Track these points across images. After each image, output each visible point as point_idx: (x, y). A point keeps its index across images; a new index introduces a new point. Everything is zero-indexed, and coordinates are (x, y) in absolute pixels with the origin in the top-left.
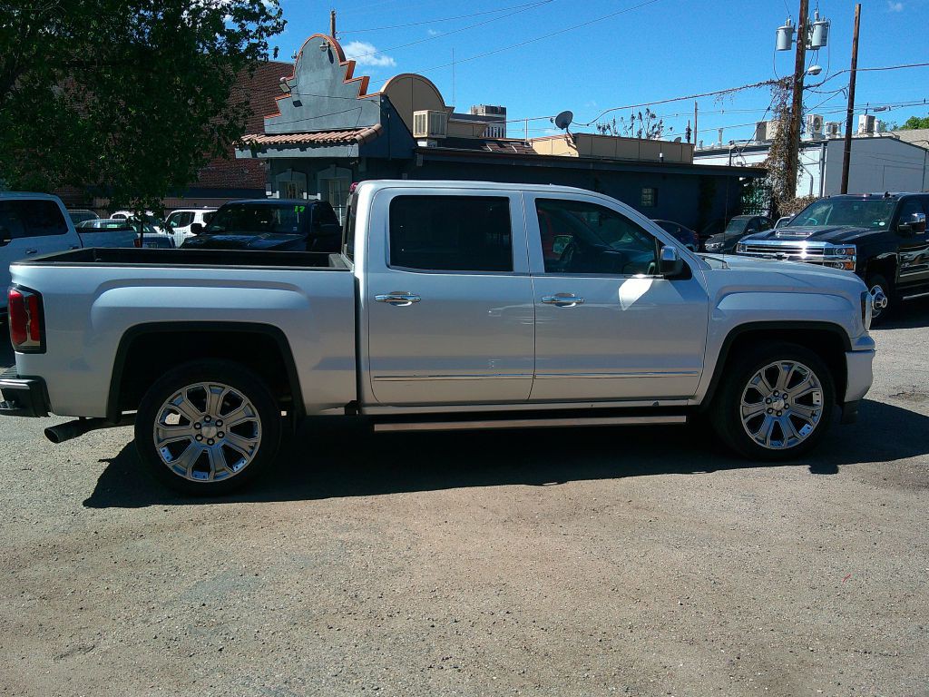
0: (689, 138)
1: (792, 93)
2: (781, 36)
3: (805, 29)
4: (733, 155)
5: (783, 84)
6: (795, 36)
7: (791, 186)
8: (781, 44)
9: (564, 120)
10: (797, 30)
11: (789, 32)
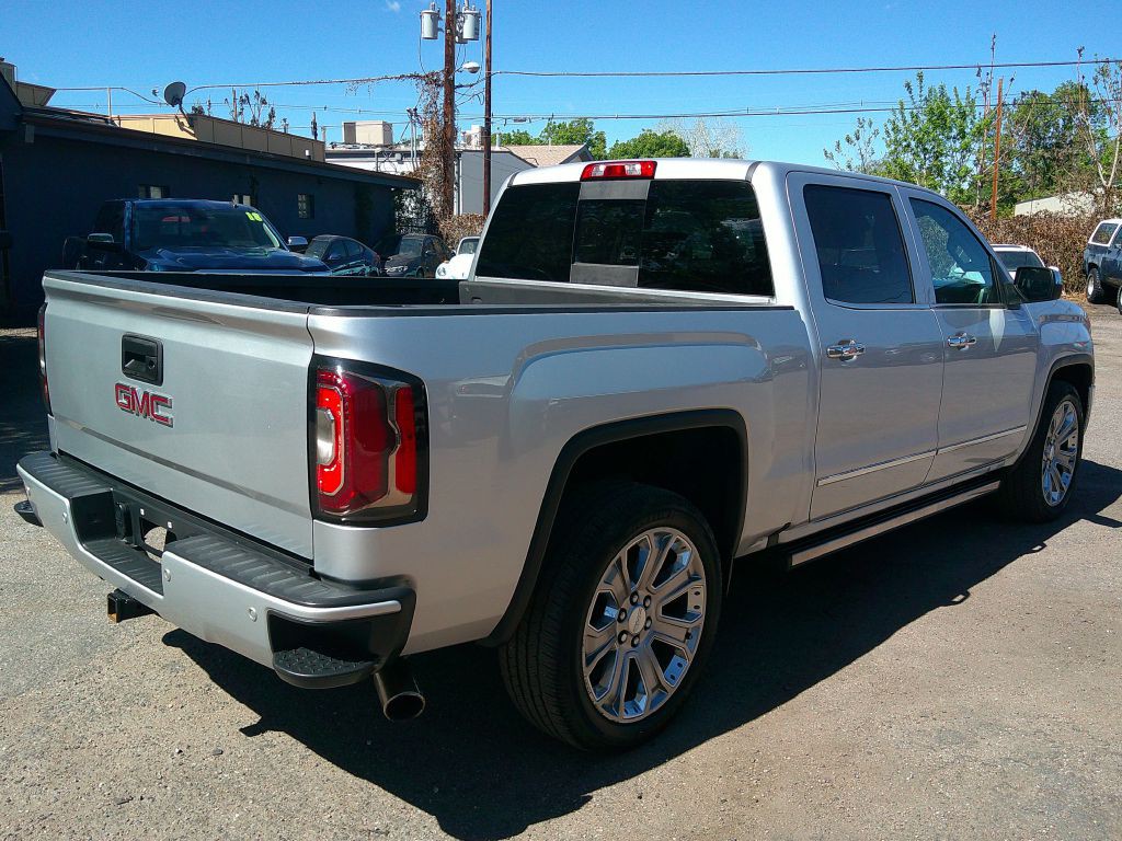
0: (316, 135)
1: (442, 91)
2: (426, 20)
3: (453, 18)
4: (380, 159)
5: (431, 79)
6: (442, 24)
7: (448, 203)
8: (427, 31)
9: (175, 95)
10: (444, 17)
11: (435, 18)
